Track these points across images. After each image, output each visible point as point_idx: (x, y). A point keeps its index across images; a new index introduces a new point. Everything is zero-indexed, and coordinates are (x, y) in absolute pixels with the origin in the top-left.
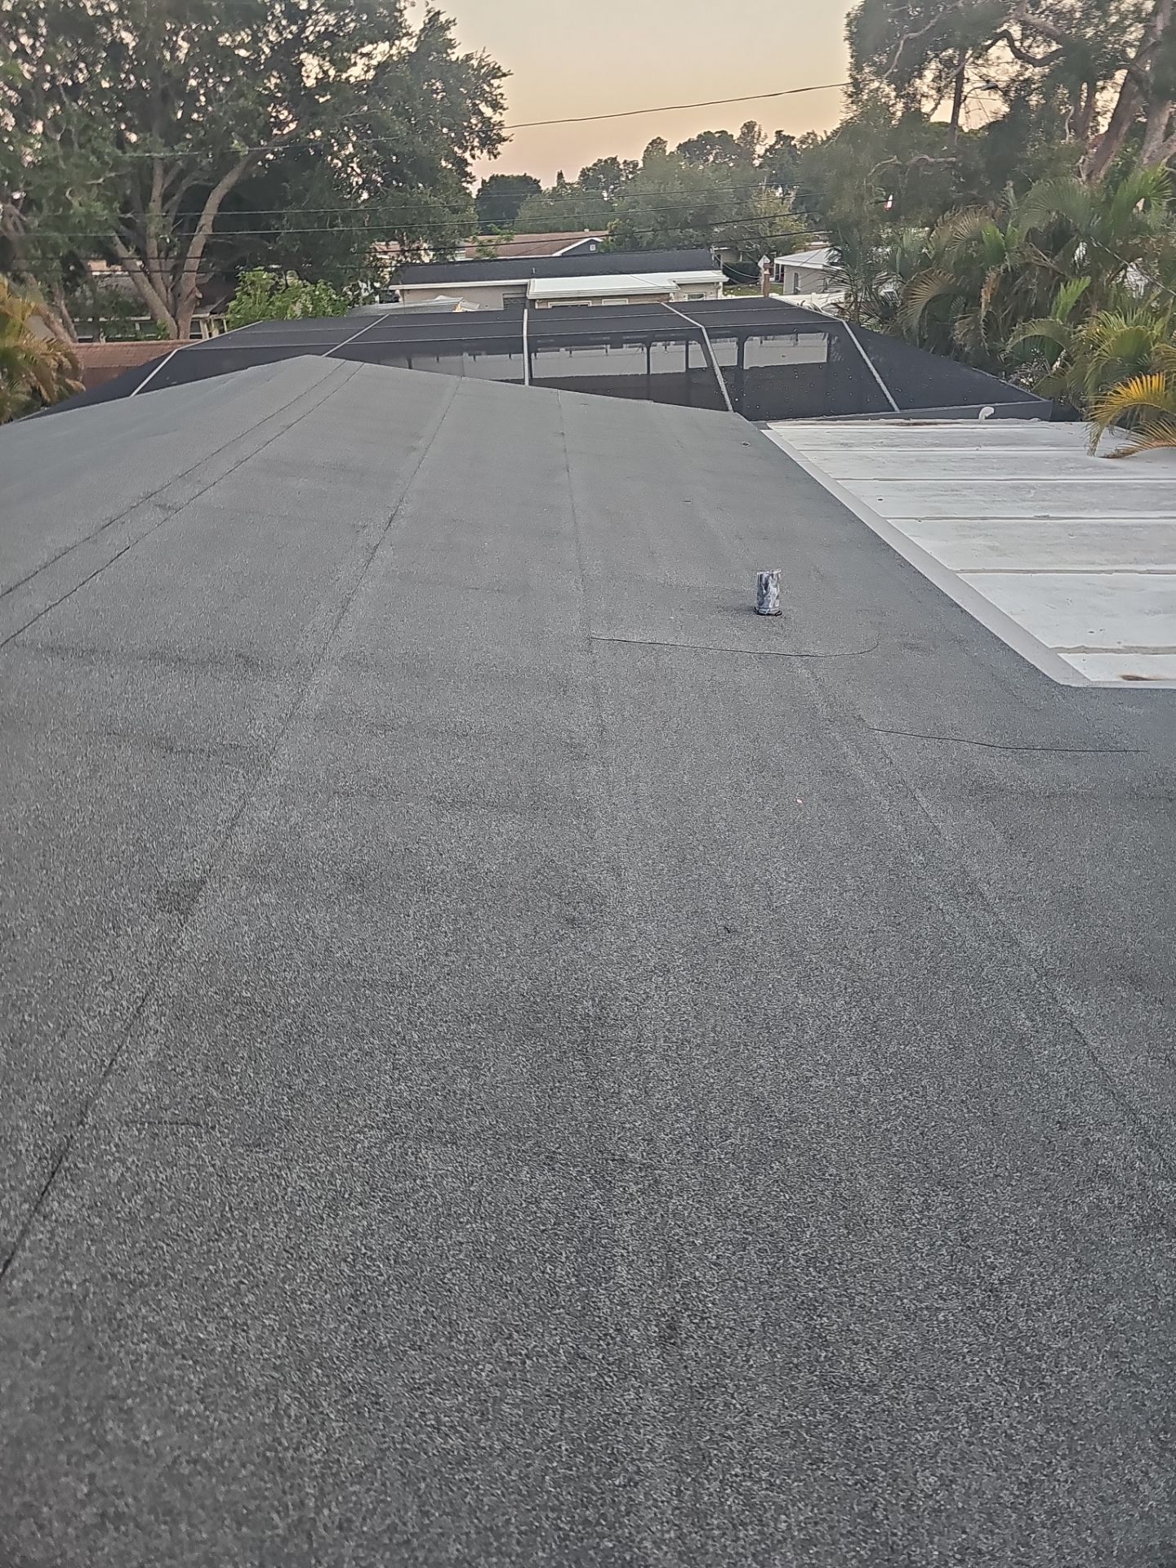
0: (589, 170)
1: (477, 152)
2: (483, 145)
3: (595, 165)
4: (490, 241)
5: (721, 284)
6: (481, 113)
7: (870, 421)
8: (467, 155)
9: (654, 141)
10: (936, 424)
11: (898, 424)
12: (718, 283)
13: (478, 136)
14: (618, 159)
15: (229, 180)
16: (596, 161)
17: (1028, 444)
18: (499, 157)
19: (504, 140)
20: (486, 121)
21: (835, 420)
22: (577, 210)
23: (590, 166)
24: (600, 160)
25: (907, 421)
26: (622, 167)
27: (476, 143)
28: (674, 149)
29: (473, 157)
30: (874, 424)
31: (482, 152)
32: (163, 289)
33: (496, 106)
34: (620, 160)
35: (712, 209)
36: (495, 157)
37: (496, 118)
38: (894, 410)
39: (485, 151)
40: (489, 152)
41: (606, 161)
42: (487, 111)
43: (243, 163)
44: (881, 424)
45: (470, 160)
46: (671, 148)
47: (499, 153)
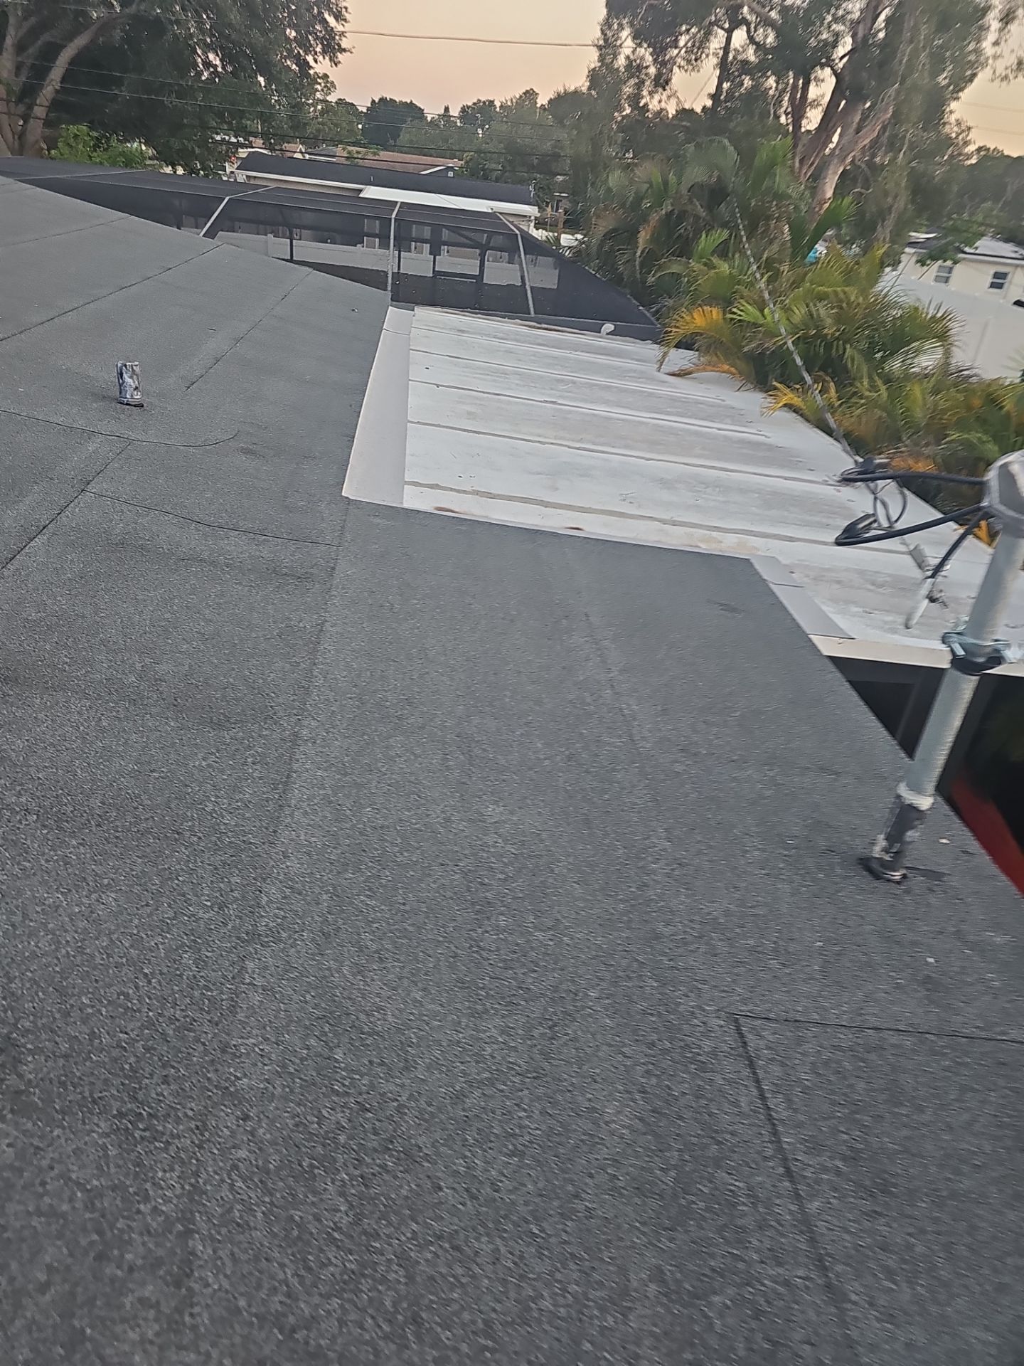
0: (468, 107)
1: (320, 58)
2: (324, 52)
3: (474, 104)
4: (358, 152)
5: (533, 218)
6: (325, 22)
7: (506, 320)
8: (310, 59)
9: (527, 92)
10: (562, 331)
11: (530, 327)
12: (530, 217)
13: (322, 44)
14: (495, 103)
15: (81, 41)
16: (475, 101)
17: (620, 357)
18: (339, 66)
19: (344, 50)
20: (330, 31)
21: (477, 313)
22: (450, 141)
23: (470, 104)
24: (479, 100)
25: (539, 326)
26: (498, 109)
27: (318, 49)
28: (545, 102)
29: (316, 61)
30: (509, 323)
31: (324, 58)
32: (9, 135)
33: (338, 17)
34: (498, 104)
35: (556, 157)
36: (336, 65)
37: (339, 28)
38: (529, 314)
39: (327, 58)
40: (331, 60)
41: (484, 102)
42: (331, 20)
43: (94, 28)
44: (515, 324)
45: (312, 63)
46: (542, 100)
47: (340, 62)
